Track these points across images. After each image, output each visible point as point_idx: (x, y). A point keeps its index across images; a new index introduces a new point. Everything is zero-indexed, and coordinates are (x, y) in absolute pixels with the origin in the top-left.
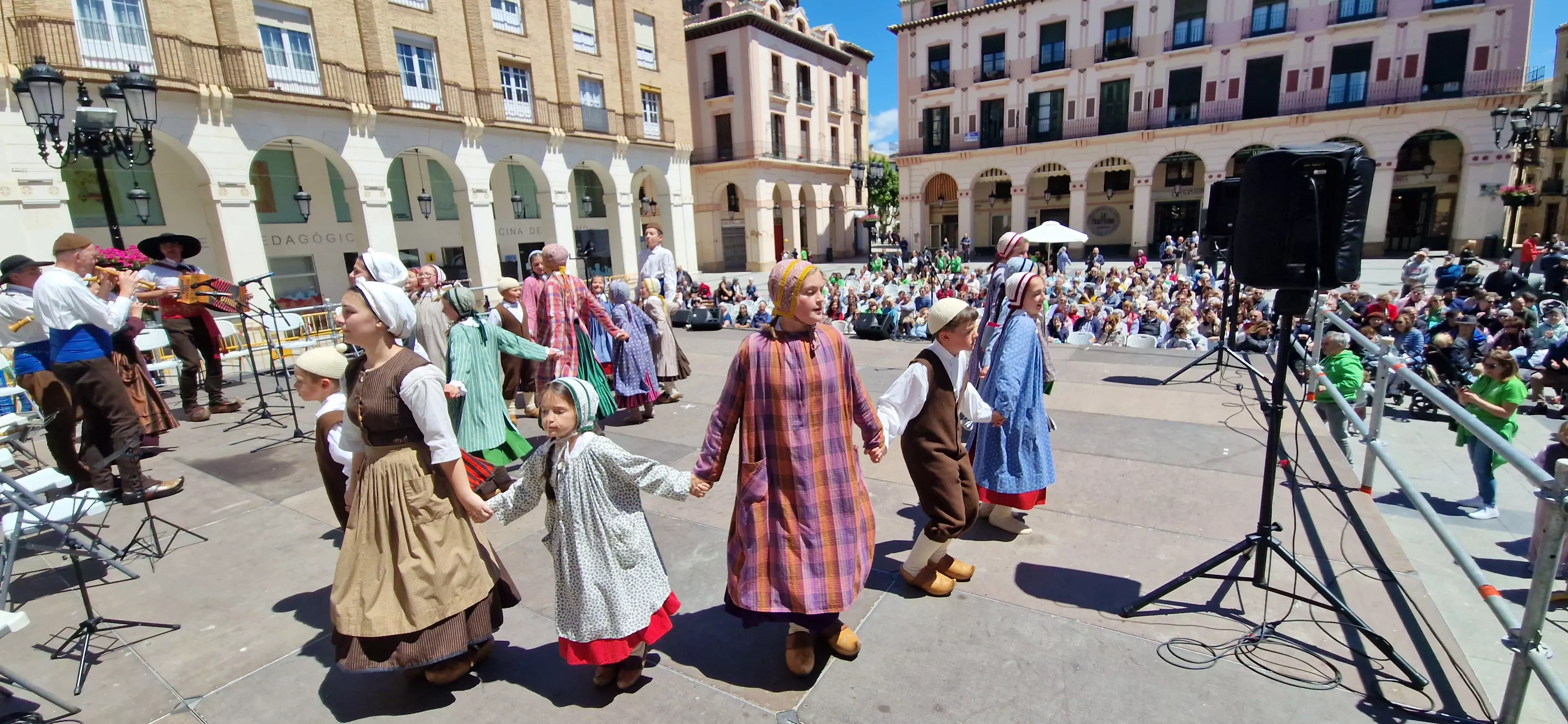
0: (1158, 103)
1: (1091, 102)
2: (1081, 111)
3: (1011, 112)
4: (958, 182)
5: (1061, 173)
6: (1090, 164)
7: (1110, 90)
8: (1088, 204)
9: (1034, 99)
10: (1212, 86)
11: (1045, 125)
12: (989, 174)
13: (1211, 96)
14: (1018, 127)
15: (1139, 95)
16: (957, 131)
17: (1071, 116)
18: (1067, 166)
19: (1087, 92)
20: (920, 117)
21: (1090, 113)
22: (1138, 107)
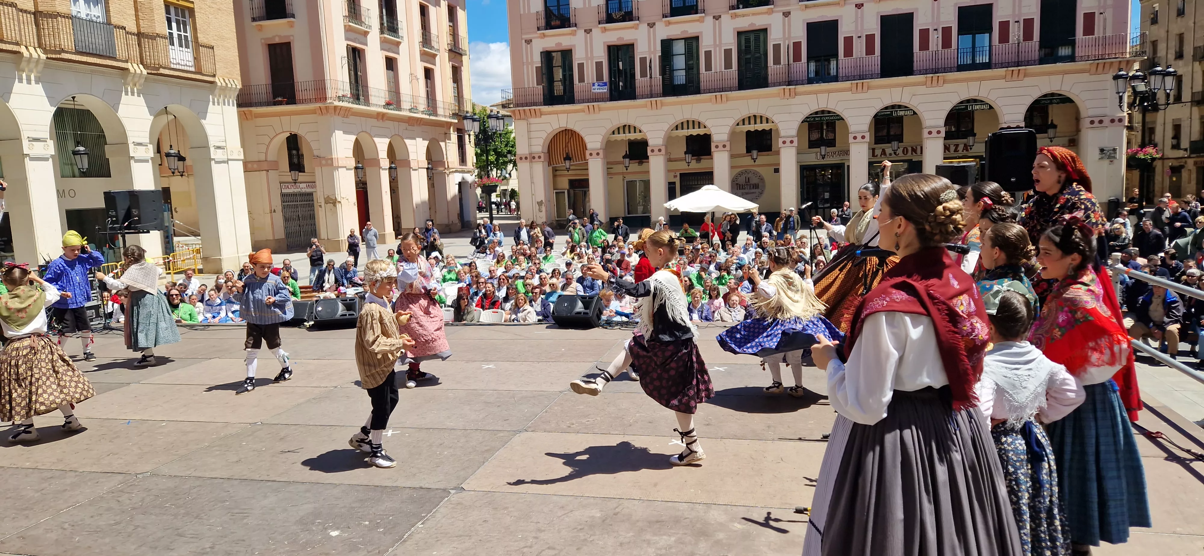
0: (797, 57)
1: (728, 52)
2: (718, 62)
3: (643, 60)
4: (587, 139)
5: (701, 131)
6: (732, 122)
7: (748, 41)
8: (732, 167)
9: (667, 45)
10: (849, 41)
11: (680, 77)
12: (621, 131)
13: (849, 52)
14: (651, 77)
15: (777, 47)
16: (582, 80)
17: (708, 68)
18: (707, 124)
19: (723, 41)
20: (537, 60)
21: (728, 65)
22: (777, 61)
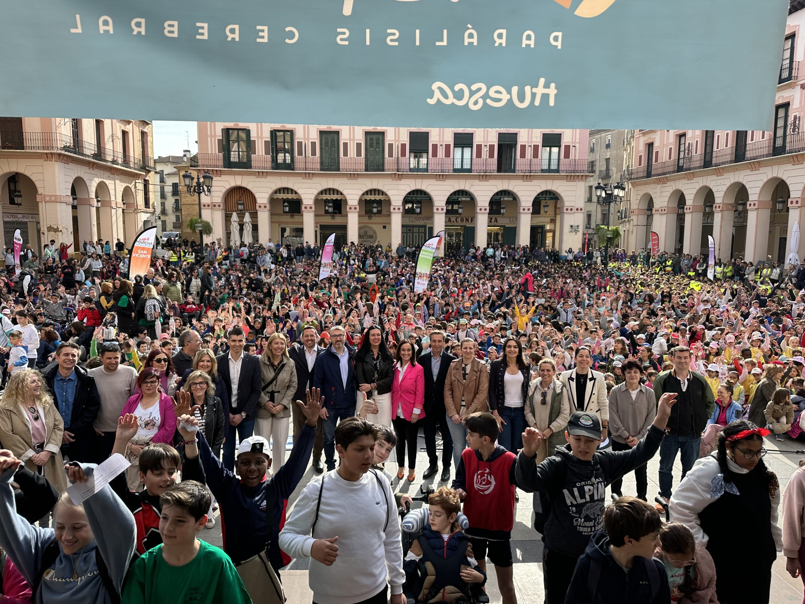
0: (403, 154)
1: (359, 145)
2: (352, 151)
3: (300, 144)
4: (257, 196)
5: (339, 197)
6: (361, 193)
7: (371, 139)
8: (359, 223)
10: (435, 147)
12: (282, 191)
13: (435, 154)
14: (305, 156)
15: (391, 146)
16: (253, 152)
17: (346, 154)
18: (344, 192)
19: (356, 138)
20: (219, 135)
21: (359, 154)
22: (391, 155)
